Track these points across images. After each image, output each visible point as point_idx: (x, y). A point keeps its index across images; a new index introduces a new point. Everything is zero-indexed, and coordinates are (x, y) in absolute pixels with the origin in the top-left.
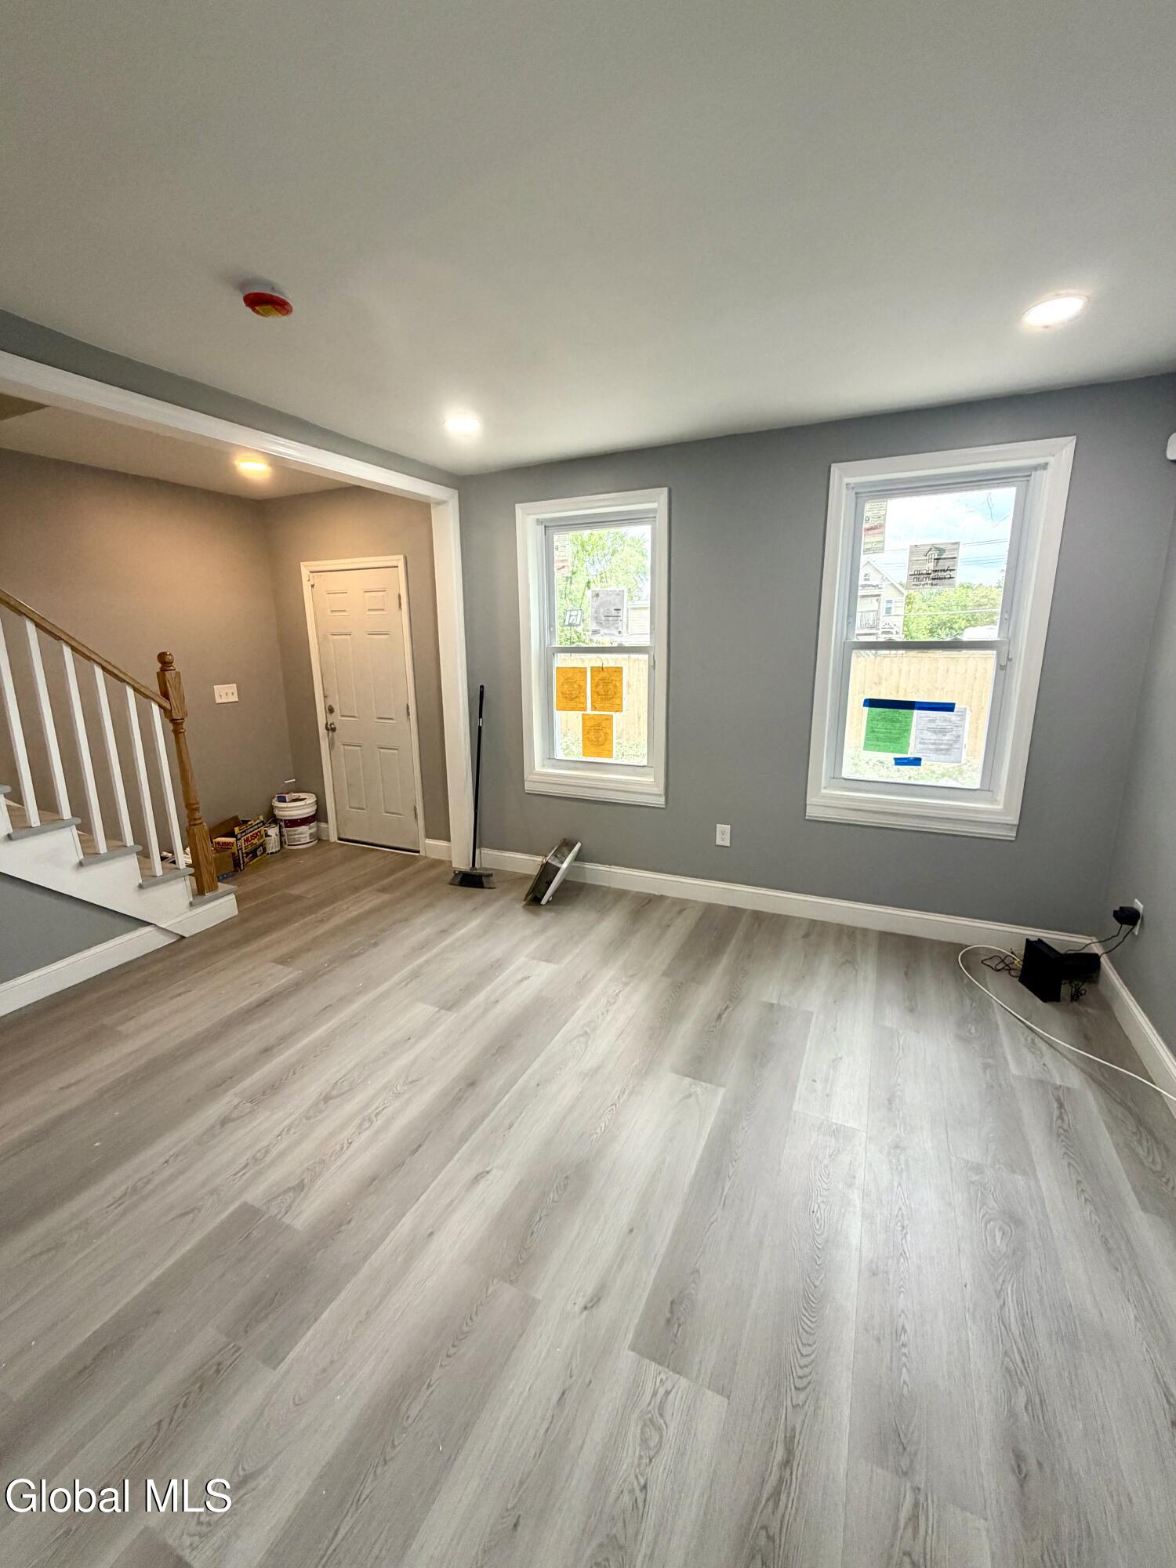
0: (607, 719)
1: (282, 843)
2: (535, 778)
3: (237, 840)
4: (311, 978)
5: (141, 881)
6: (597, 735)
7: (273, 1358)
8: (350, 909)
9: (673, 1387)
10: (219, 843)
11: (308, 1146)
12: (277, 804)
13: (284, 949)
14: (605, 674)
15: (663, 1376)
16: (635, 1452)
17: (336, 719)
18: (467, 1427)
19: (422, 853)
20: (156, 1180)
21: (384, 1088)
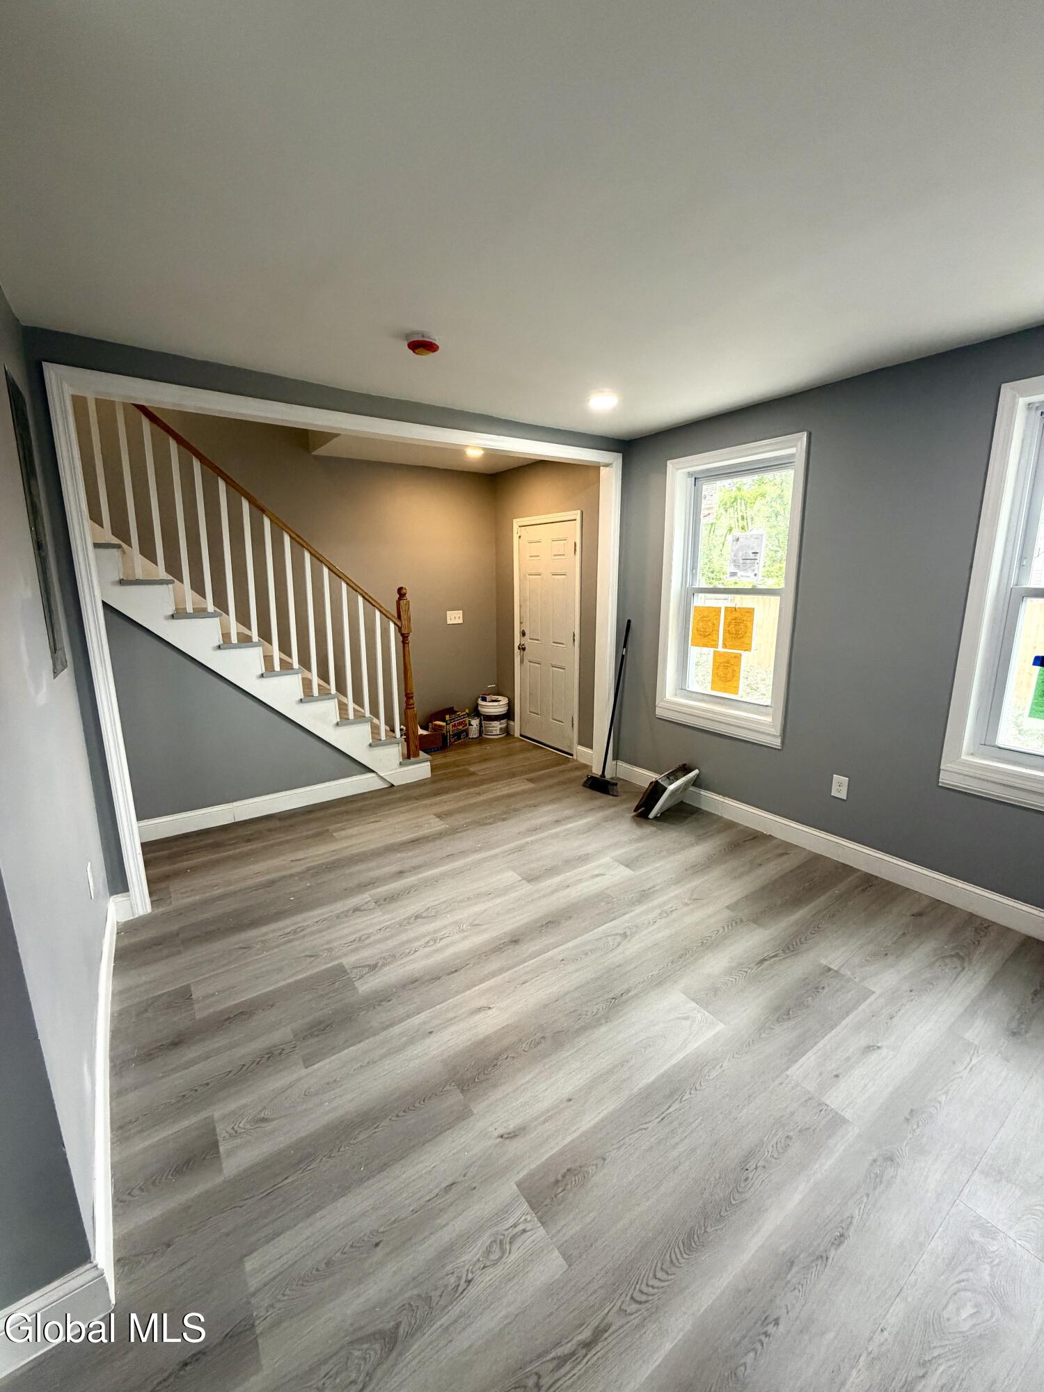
0: (735, 657)
1: (481, 732)
2: (666, 705)
3: (447, 724)
4: (453, 831)
5: (371, 742)
6: (726, 671)
7: (308, 1061)
8: (503, 789)
9: (532, 1229)
10: (436, 725)
11: (391, 943)
12: (480, 702)
13: (446, 808)
14: (737, 615)
15: (529, 1218)
16: (476, 1254)
17: (527, 641)
18: (384, 1167)
19: (575, 757)
20: (309, 930)
21: (456, 922)
